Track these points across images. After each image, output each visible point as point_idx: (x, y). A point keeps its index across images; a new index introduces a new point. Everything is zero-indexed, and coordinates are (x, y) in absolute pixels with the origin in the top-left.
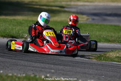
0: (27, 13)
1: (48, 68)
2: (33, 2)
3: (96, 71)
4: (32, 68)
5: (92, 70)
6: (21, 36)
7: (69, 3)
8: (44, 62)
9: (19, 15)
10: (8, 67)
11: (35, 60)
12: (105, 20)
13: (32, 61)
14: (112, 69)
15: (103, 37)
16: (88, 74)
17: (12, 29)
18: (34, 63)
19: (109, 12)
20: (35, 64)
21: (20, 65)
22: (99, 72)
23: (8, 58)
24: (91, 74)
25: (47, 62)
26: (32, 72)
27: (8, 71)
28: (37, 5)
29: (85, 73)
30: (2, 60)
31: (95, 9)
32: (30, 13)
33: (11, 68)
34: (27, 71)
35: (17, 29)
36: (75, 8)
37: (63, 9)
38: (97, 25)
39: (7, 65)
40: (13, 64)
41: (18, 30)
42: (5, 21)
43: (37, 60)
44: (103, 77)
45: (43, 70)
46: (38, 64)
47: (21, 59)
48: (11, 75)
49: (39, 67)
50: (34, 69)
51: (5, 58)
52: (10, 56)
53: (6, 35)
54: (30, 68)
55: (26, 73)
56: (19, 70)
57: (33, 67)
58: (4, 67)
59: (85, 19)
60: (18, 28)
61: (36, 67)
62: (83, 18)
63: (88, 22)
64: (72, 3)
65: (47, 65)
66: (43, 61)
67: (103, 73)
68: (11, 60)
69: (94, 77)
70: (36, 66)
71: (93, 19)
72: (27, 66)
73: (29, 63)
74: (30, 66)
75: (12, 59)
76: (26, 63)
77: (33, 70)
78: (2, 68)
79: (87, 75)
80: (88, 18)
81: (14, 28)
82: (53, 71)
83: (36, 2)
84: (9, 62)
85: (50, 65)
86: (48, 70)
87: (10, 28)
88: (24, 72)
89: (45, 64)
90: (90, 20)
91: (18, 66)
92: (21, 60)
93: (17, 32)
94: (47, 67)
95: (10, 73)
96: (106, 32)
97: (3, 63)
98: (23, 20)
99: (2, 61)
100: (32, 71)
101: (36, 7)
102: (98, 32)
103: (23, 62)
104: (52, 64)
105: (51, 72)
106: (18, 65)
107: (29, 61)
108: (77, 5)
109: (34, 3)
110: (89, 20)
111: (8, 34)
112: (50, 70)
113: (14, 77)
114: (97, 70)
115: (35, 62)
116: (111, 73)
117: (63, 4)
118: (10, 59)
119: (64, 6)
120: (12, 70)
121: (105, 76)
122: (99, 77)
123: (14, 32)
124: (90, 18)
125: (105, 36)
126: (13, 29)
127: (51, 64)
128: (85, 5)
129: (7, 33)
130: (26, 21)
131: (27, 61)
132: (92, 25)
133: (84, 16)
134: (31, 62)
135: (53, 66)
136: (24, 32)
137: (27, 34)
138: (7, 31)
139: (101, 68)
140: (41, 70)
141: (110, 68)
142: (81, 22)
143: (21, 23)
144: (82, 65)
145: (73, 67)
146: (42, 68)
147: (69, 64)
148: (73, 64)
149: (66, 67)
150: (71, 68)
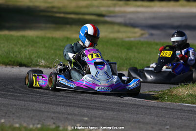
0: (43, 25)
1: (78, 115)
2: (53, 7)
3: (156, 118)
4: (53, 115)
5: (149, 117)
6: (34, 63)
7: (112, 9)
8: (72, 104)
9: (31, 28)
10: (13, 114)
11: (57, 101)
13: (51, 104)
14: (181, 115)
16: (144, 123)
18: (55, 107)
19: (177, 23)
20: (56, 108)
21: (33, 109)
22: (161, 119)
23: (13, 98)
24: (147, 124)
25: (76, 104)
26: (52, 120)
27: (13, 119)
28: (60, 13)
29: (139, 122)
30: (3, 102)
31: (154, 18)
32: (48, 25)
33: (18, 115)
34: (44, 120)
35: (27, 52)
36: (121, 17)
37: (102, 19)
38: (157, 44)
39: (11, 110)
40: (21, 109)
41: (29, 53)
43: (60, 102)
44: (168, 127)
45: (70, 117)
46: (62, 107)
47: (34, 99)
48: (17, 125)
49: (63, 113)
50: (56, 115)
51: (9, 99)
53: (10, 61)
54: (49, 114)
55: (43, 122)
56: (32, 118)
57: (54, 113)
58: (6, 113)
59: (138, 35)
60: (30, 50)
61: (58, 113)
62: (135, 33)
63: (142, 40)
64: (117, 9)
65: (77, 109)
66: (70, 103)
67: (167, 121)
68: (19, 102)
69: (152, 128)
70: (58, 111)
71: (152, 35)
73: (47, 106)
74: (48, 112)
75: (20, 100)
76: (43, 107)
77: (54, 118)
78: (4, 115)
79: (141, 125)
80: (143, 32)
81: (23, 49)
82: (86, 119)
83: (59, 8)
84: (15, 105)
85: (81, 109)
86: (78, 118)
87: (17, 50)
88: (39, 121)
89: (72, 108)
90: (147, 35)
91: (29, 112)
92: (35, 101)
93: (28, 57)
94: (77, 113)
95: (16, 123)
97: (5, 107)
98: (37, 37)
99: (3, 104)
100: (52, 118)
101: (58, 15)
103: (37, 105)
104: (85, 108)
105: (84, 120)
106: (29, 110)
107: (48, 103)
108: (125, 12)
109: (55, 10)
110: (144, 36)
111: (13, 60)
112: (82, 118)
114: (157, 116)
115: (57, 105)
116: (180, 120)
117: (103, 10)
118: (16, 100)
119: (104, 13)
120: (20, 118)
121: (170, 126)
122: (160, 127)
123: (23, 57)
124: (147, 33)
126: (21, 51)
127: (83, 108)
128: (138, 12)
129: (12, 58)
130: (43, 38)
131: (44, 103)
132: (149, 44)
133: (137, 30)
134: (50, 104)
135: (85, 111)
136: (39, 57)
137: (44, 60)
138: (12, 55)
139: (164, 113)
140: (66, 118)
141: (179, 113)
142: (132, 39)
143: (33, 41)
144: (134, 109)
145: (119, 112)
146: (69, 114)
147: (112, 108)
148: (119, 107)
149: (107, 113)
150: (115, 113)
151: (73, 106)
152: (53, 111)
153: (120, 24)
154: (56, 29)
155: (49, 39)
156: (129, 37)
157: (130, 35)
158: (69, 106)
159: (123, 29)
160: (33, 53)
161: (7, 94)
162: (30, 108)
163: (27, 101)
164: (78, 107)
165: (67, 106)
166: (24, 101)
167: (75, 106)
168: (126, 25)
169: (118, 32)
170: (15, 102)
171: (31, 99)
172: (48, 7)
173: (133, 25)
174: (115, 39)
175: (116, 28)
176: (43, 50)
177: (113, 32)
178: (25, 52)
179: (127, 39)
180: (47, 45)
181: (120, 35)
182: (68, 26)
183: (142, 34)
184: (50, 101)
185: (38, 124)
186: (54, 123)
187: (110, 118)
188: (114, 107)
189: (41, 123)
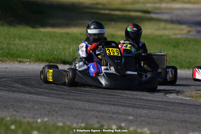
0: (88, 22)
1: (122, 114)
2: (98, 4)
4: (97, 114)
5: (196, 116)
7: (157, 5)
8: (117, 103)
9: (75, 25)
10: (57, 112)
11: (101, 100)
13: (96, 102)
16: (190, 123)
17: (64, 49)
18: (99, 105)
20: (101, 107)
21: (76, 108)
23: (57, 96)
24: (194, 123)
25: (121, 103)
26: (96, 119)
27: (57, 118)
28: (105, 9)
29: (185, 121)
30: (46, 100)
33: (62, 113)
34: (88, 119)
35: (71, 50)
36: (167, 13)
37: (148, 15)
39: (54, 108)
40: (64, 107)
41: (73, 51)
42: (51, 36)
43: (104, 101)
45: (114, 116)
46: (106, 106)
47: (78, 98)
48: (60, 124)
49: (108, 112)
50: (100, 114)
51: (52, 97)
53: (54, 58)
54: (93, 113)
55: (87, 121)
56: (75, 117)
57: (98, 111)
58: (50, 112)
59: (185, 32)
60: (74, 47)
61: (103, 112)
62: (182, 30)
63: (189, 37)
64: (164, 5)
65: (122, 108)
66: (115, 101)
68: (62, 100)
69: (199, 127)
70: (102, 110)
71: (199, 32)
73: (91, 105)
74: (92, 111)
75: (64, 99)
76: (87, 105)
77: (99, 117)
78: (47, 113)
79: (188, 125)
80: (189, 29)
81: (67, 47)
82: (131, 118)
83: (104, 4)
84: (59, 103)
85: (126, 108)
86: (123, 117)
87: (61, 47)
88: (83, 120)
89: (117, 107)
90: (194, 33)
91: (73, 111)
92: (79, 100)
93: (72, 54)
94: (122, 112)
95: (60, 121)
97: (49, 105)
98: (81, 34)
99: (46, 102)
100: (97, 117)
101: (103, 12)
104: (130, 106)
105: (128, 119)
106: (72, 109)
107: (91, 102)
108: (171, 9)
109: (100, 6)
110: (191, 33)
111: (56, 57)
112: (127, 117)
113: (67, 129)
115: (101, 103)
117: (149, 6)
118: (60, 98)
119: (150, 9)
120: (63, 117)
123: (67, 55)
124: (194, 30)
127: (127, 106)
128: (185, 9)
129: (56, 55)
131: (89, 101)
132: (196, 42)
133: (183, 27)
134: (94, 103)
135: (130, 110)
138: (56, 53)
140: (111, 117)
142: (179, 36)
144: (180, 108)
145: (165, 111)
146: (113, 113)
147: (158, 107)
148: (165, 105)
149: (153, 112)
150: (161, 112)
151: (118, 105)
152: (98, 109)
153: (166, 21)
156: (176, 34)
157: (177, 32)
158: (114, 105)
159: (169, 26)
161: (50, 93)
162: (74, 107)
163: (70, 99)
164: (123, 106)
165: (112, 104)
166: (68, 99)
167: (120, 105)
168: (172, 22)
169: (165, 29)
170: (59, 100)
171: (74, 97)
172: (93, 4)
173: (180, 22)
174: (161, 36)
175: (162, 25)
177: (159, 29)
178: (69, 49)
179: (173, 37)
181: (166, 32)
182: (113, 23)
183: (189, 32)
184: (94, 99)
185: (82, 123)
186: (98, 122)
187: (155, 117)
188: (160, 106)
189: (85, 122)
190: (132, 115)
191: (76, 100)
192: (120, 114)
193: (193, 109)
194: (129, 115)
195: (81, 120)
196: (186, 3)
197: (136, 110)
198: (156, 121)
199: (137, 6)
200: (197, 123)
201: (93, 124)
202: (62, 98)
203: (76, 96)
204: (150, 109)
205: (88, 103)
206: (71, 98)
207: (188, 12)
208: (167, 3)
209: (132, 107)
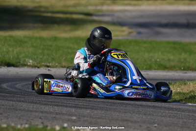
0: (31, 25)
1: (66, 114)
2: (41, 7)
3: (144, 117)
4: (41, 115)
5: (137, 115)
6: (21, 62)
7: (99, 8)
8: (60, 104)
9: (18, 28)
10: (1, 114)
11: (45, 101)
12: (158, 33)
13: (40, 103)
14: (169, 113)
15: (156, 61)
16: (132, 122)
17: (8, 52)
18: (43, 106)
19: (164, 21)
20: (44, 108)
21: (21, 109)
22: (149, 117)
23: (1, 98)
24: (135, 122)
25: (64, 103)
26: (40, 120)
27: (1, 119)
28: (48, 12)
29: (126, 120)
31: (142, 17)
32: (36, 25)
33: (6, 115)
34: (32, 120)
35: (15, 52)
36: (109, 15)
37: (90, 18)
38: (145, 42)
40: (9, 109)
41: (17, 53)
43: (48, 102)
44: (156, 125)
45: (58, 116)
46: (50, 107)
47: (22, 99)
48: (5, 126)
49: (51, 113)
50: (43, 115)
52: (4, 96)
54: (37, 114)
55: (31, 122)
56: (20, 118)
57: (42, 112)
59: (126, 33)
60: (18, 49)
61: (47, 112)
62: (123, 31)
63: (130, 38)
64: (105, 8)
65: (65, 109)
66: (58, 102)
67: (155, 120)
68: (7, 102)
69: (140, 126)
71: (139, 33)
72: (33, 111)
73: (35, 106)
74: (36, 112)
75: (8, 100)
76: (31, 106)
77: (42, 117)
79: (130, 124)
80: (130, 30)
81: (11, 49)
82: (75, 118)
83: (46, 7)
84: (3, 105)
85: (69, 108)
86: (66, 117)
87: (5, 50)
88: (27, 121)
89: (61, 108)
90: (135, 34)
91: (17, 112)
92: (23, 101)
93: (16, 57)
95: (4, 123)
96: (160, 53)
98: (25, 37)
100: (40, 118)
101: (45, 15)
102: (146, 54)
103: (25, 105)
104: (73, 107)
105: (72, 119)
106: (17, 110)
107: (36, 103)
108: (112, 11)
109: (43, 9)
110: (132, 35)
112: (70, 117)
114: (145, 115)
115: (45, 104)
116: (168, 118)
117: (90, 9)
118: (4, 100)
119: (92, 12)
120: (8, 118)
121: (158, 125)
122: (148, 125)
123: (12, 57)
124: (134, 31)
125: (158, 60)
127: (71, 107)
128: (125, 11)
130: (30, 38)
131: (32, 102)
132: (137, 43)
133: (125, 28)
134: (38, 104)
135: (73, 110)
136: (26, 57)
137: (32, 59)
139: (152, 111)
140: (54, 117)
141: (167, 111)
142: (120, 38)
143: (21, 41)
144: (122, 108)
145: (107, 111)
146: (57, 114)
147: (100, 107)
148: (107, 105)
149: (95, 112)
150: (103, 112)
151: (62, 106)
152: (41, 110)
153: (108, 23)
154: (43, 29)
155: (36, 38)
156: (117, 36)
157: (117, 33)
158: (57, 106)
160: (21, 53)
162: (18, 108)
163: (15, 101)
164: (66, 106)
165: (55, 105)
166: (12, 101)
167: (64, 106)
168: (113, 23)
171: (19, 99)
172: (36, 7)
176: (31, 50)
179: (115, 38)
180: (35, 45)
183: (130, 33)
184: (38, 100)
185: (26, 124)
186: (42, 123)
187: (97, 116)
188: (102, 106)
189: (29, 122)
190: (75, 115)
191: (20, 101)
192: (63, 114)
193: (134, 108)
194: (72, 115)
195: (25, 121)
196: (126, 5)
197: (79, 110)
198: (99, 120)
199: (79, 9)
200: (138, 122)
201: (37, 125)
202: (6, 100)
203: (20, 97)
204: (93, 109)
205: (32, 104)
206: (15, 99)
207: (128, 14)
208: (108, 5)
209: (75, 107)
